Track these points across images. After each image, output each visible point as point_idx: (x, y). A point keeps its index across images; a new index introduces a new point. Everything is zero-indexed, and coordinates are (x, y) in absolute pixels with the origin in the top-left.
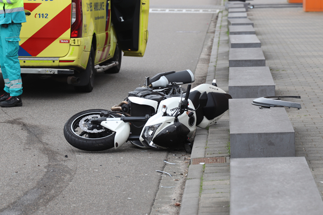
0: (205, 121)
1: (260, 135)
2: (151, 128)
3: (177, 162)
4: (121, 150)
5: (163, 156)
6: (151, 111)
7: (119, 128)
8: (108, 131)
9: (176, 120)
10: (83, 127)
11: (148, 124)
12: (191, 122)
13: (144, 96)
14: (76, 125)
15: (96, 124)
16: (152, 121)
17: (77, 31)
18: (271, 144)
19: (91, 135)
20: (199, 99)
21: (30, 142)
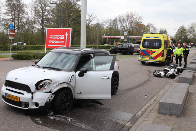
0: (180, 73)
1: (185, 78)
2: (168, 74)
3: (172, 80)
4: (162, 77)
5: (169, 79)
6: (169, 71)
7: (162, 73)
8: (160, 74)
9: (173, 73)
10: (156, 73)
11: (168, 73)
12: (176, 73)
13: (168, 68)
14: (155, 72)
15: (158, 72)
16: (169, 73)
17: (163, 56)
18: (187, 80)
19: (158, 74)
20: (178, 70)
21: (148, 74)
